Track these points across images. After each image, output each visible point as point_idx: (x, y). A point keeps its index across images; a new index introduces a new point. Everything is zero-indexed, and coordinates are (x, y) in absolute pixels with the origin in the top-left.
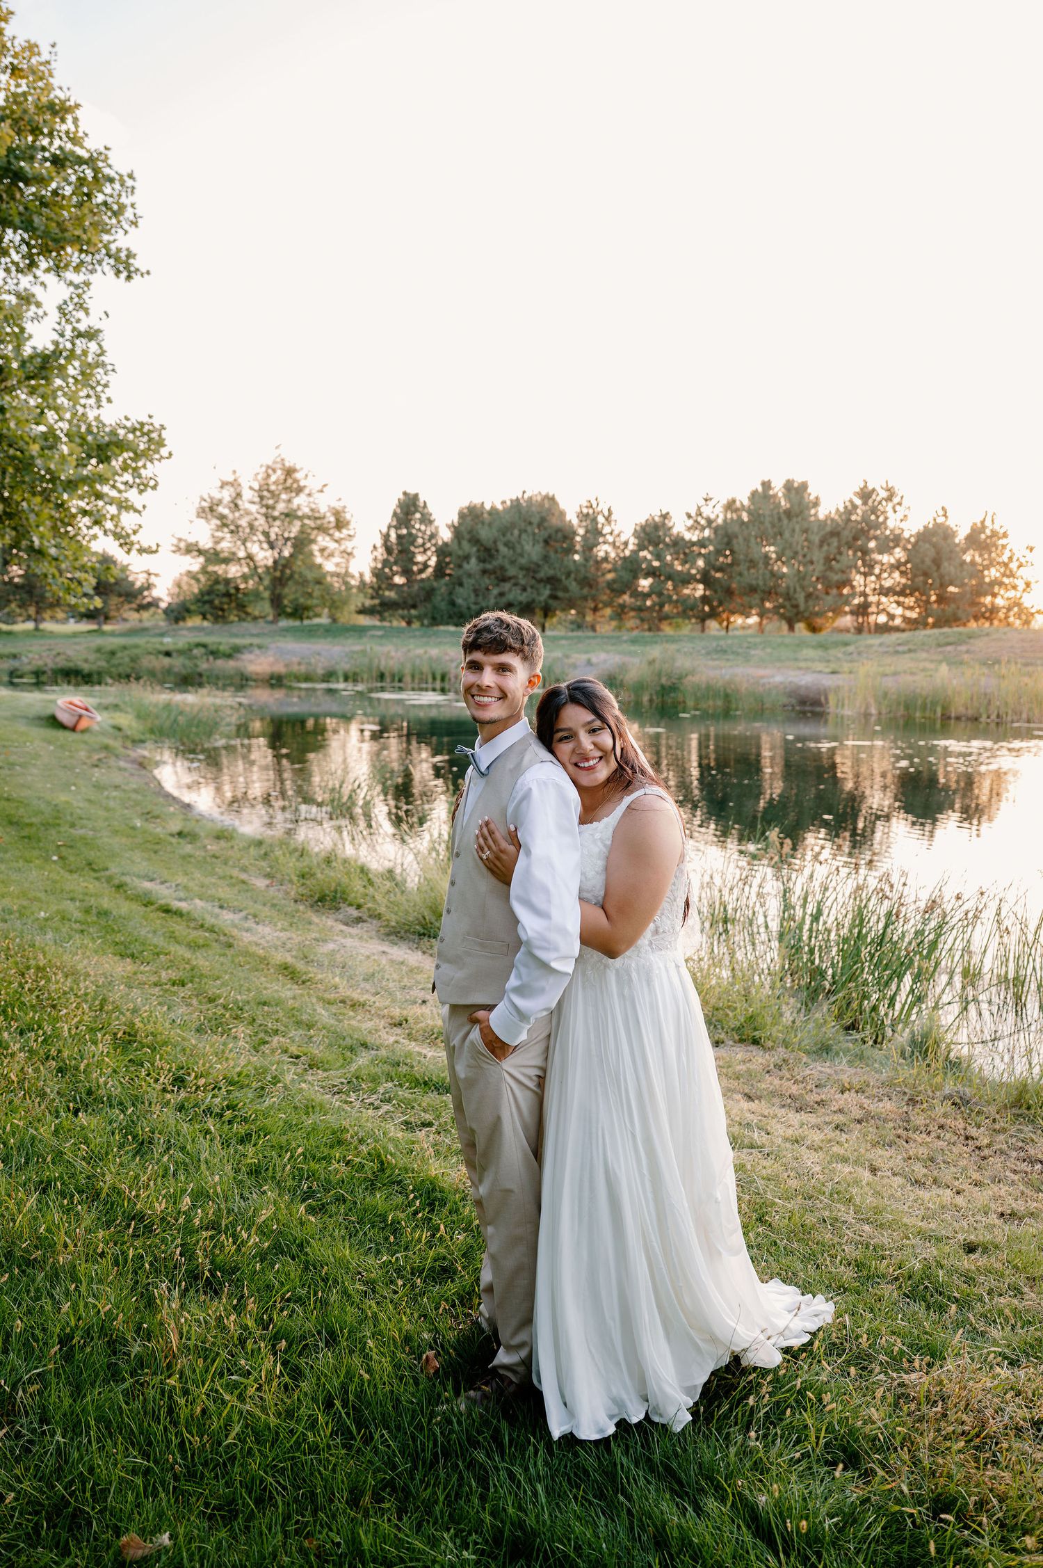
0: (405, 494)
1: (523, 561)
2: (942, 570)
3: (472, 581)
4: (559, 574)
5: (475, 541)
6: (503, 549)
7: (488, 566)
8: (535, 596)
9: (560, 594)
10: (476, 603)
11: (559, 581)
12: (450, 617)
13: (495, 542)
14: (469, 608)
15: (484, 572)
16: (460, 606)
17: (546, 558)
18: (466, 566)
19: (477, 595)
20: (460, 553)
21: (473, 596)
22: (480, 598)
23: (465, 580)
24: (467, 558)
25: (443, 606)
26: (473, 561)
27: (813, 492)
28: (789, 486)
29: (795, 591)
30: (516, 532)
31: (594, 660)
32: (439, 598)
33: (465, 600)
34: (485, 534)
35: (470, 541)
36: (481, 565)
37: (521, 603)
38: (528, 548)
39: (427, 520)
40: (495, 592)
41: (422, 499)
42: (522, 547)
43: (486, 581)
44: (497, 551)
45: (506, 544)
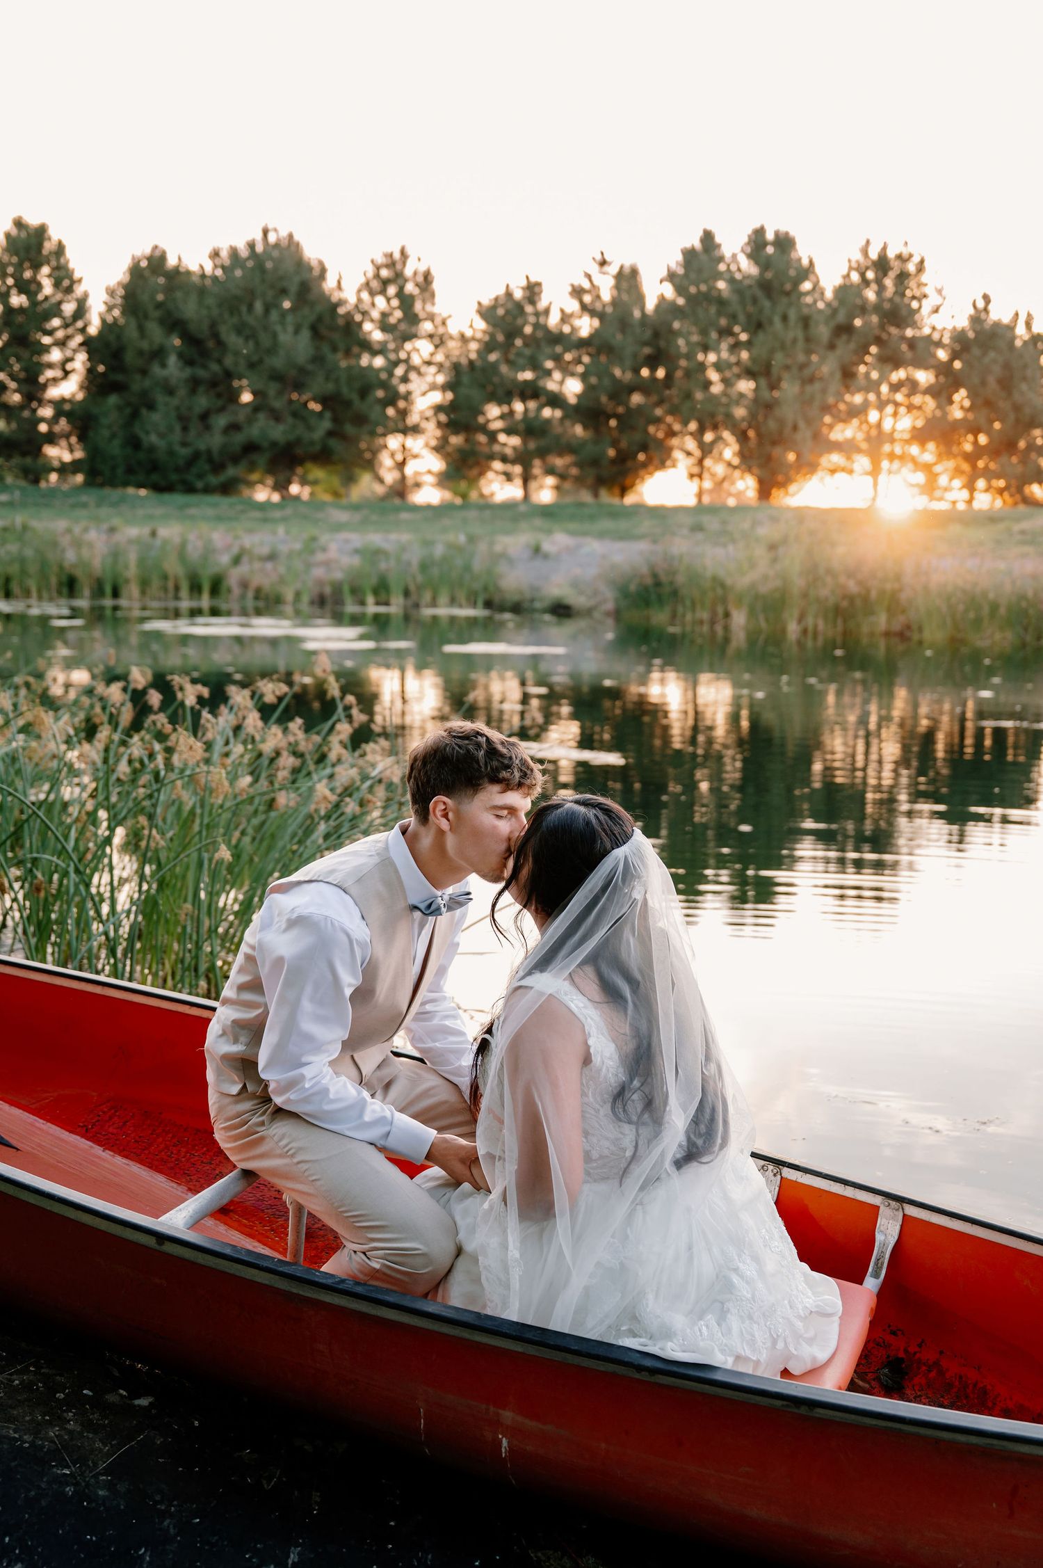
0: (19, 223)
1: (277, 362)
2: (1017, 397)
3: (175, 402)
4: (345, 391)
5: (174, 323)
6: (233, 340)
7: (201, 373)
8: (300, 430)
9: (349, 429)
10: (184, 444)
11: (348, 404)
12: (130, 470)
13: (213, 325)
14: (171, 453)
15: (194, 384)
16: (152, 449)
17: (318, 359)
18: (156, 370)
19: (185, 429)
20: (145, 345)
21: (178, 428)
22: (193, 433)
23: (160, 399)
24: (159, 354)
25: (115, 448)
26: (172, 360)
27: (803, 252)
28: (757, 241)
29: (795, 428)
30: (259, 306)
31: (547, 546)
32: (106, 433)
33: (161, 436)
34: (190, 309)
35: (162, 322)
36: (188, 372)
37: (274, 444)
38: (285, 337)
39: (65, 280)
40: (221, 421)
41: (55, 234)
42: (275, 336)
43: (202, 401)
44: (220, 343)
45: (240, 329)
